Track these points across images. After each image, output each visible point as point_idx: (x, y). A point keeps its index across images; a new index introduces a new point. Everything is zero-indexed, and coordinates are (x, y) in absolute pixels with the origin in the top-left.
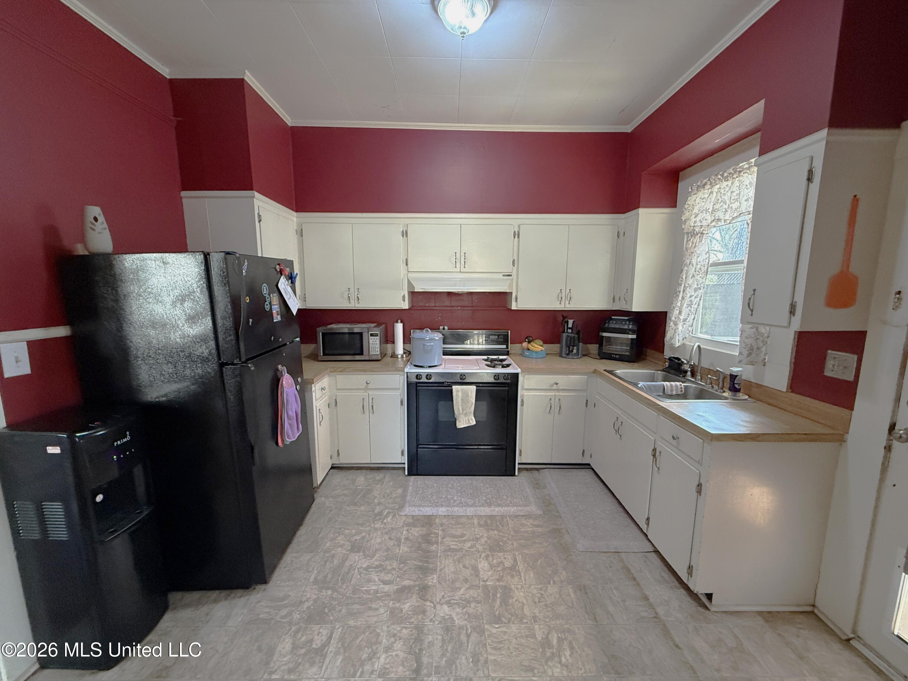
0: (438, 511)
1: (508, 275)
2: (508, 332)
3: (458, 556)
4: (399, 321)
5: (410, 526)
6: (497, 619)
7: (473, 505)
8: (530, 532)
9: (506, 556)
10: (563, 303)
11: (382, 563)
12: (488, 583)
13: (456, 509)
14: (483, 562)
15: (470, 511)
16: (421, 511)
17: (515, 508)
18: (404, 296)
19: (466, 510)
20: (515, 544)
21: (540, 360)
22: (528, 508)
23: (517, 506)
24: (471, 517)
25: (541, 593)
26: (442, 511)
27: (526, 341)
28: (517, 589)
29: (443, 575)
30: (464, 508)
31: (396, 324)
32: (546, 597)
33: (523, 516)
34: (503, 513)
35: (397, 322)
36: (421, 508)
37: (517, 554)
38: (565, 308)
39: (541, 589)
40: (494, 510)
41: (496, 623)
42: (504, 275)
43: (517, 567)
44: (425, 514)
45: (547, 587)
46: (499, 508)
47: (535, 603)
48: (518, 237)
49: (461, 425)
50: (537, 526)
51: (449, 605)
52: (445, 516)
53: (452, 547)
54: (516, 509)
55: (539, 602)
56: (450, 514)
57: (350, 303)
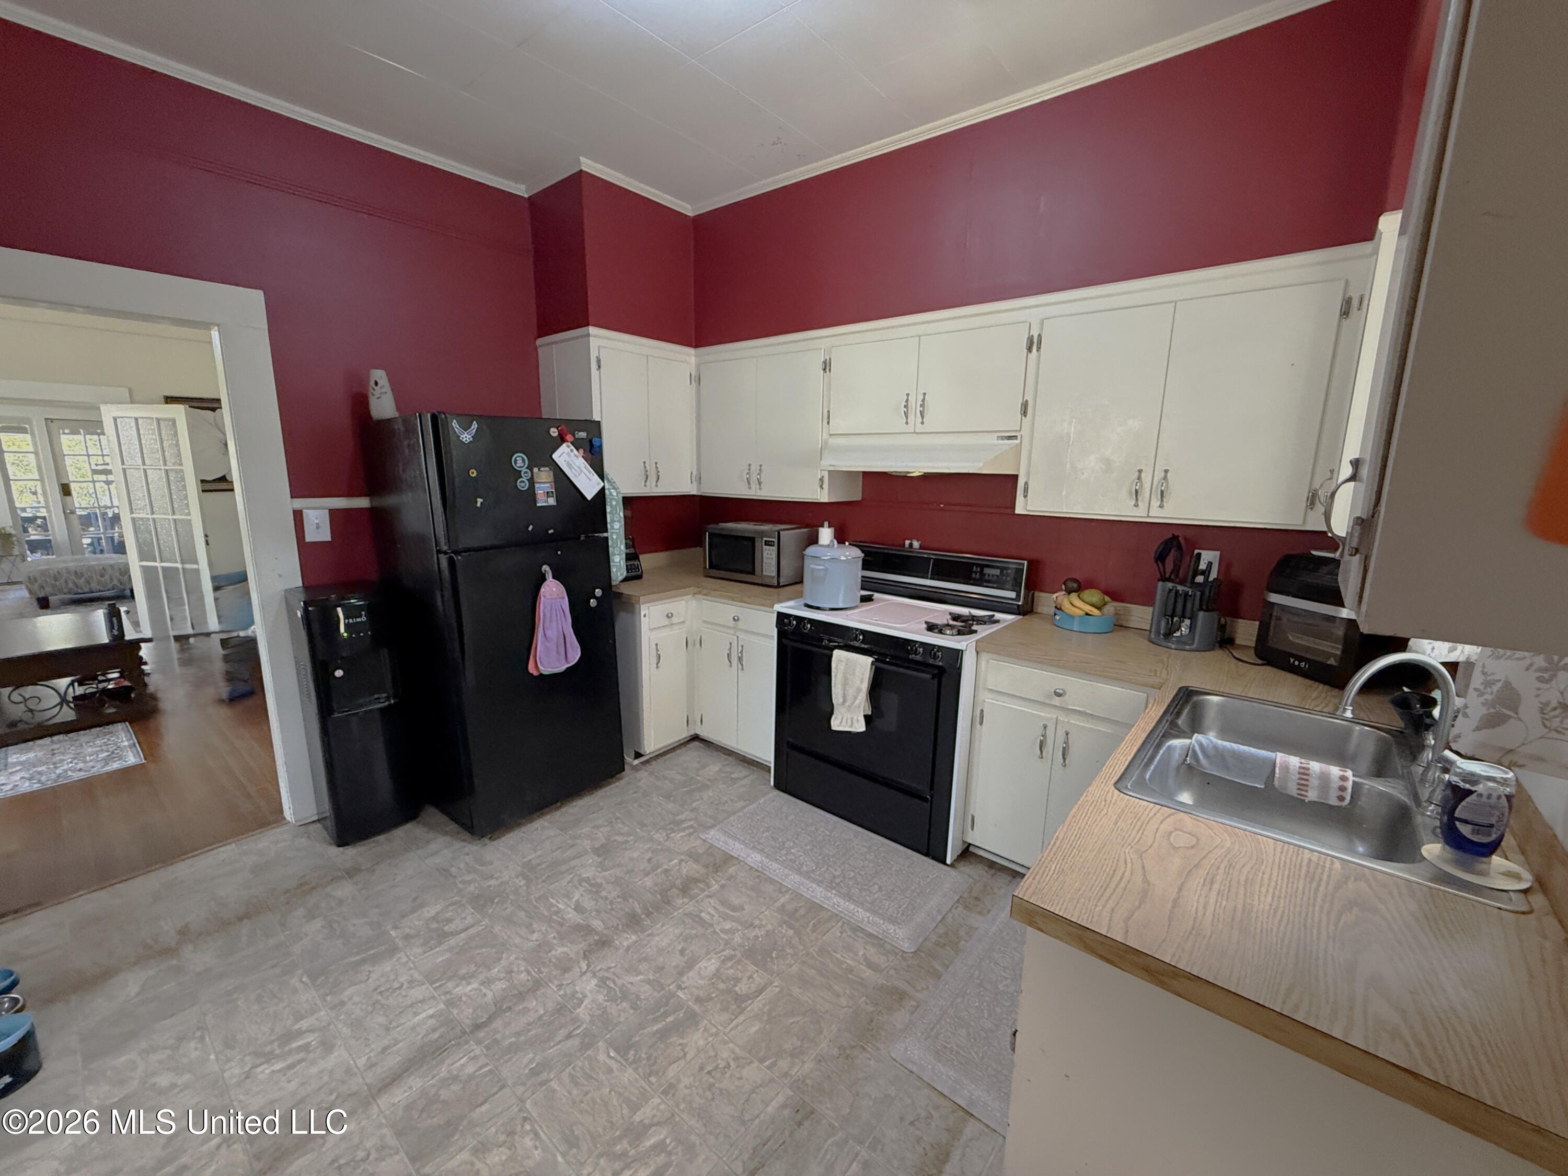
0: (748, 855)
1: (1010, 438)
2: (1024, 564)
3: (694, 932)
4: (826, 524)
5: (691, 857)
6: (624, 1047)
7: (807, 875)
8: (844, 966)
9: (755, 976)
10: (1143, 505)
11: (604, 884)
12: (680, 993)
13: (775, 866)
14: (713, 961)
15: (793, 880)
16: (726, 843)
17: (868, 914)
18: (821, 480)
19: (787, 876)
20: (795, 968)
21: (1090, 636)
22: (890, 926)
23: (874, 913)
24: (784, 890)
25: (728, 1063)
26: (755, 858)
27: (1062, 590)
28: (706, 1030)
29: (645, 942)
30: (787, 871)
31: (821, 529)
32: (728, 1075)
33: (870, 935)
34: (841, 912)
35: (822, 526)
36: (730, 841)
37: (776, 984)
38: (1148, 516)
39: (736, 1059)
40: (829, 899)
41: (617, 1050)
42: (1003, 438)
43: (750, 1002)
44: (728, 851)
45: (752, 1062)
46: (839, 900)
47: (701, 1069)
48: (1039, 349)
49: (837, 724)
50: (870, 965)
51: (600, 983)
52: (751, 868)
53: (703, 915)
54: (868, 918)
55: (709, 1073)
56: (760, 869)
57: (750, 488)
